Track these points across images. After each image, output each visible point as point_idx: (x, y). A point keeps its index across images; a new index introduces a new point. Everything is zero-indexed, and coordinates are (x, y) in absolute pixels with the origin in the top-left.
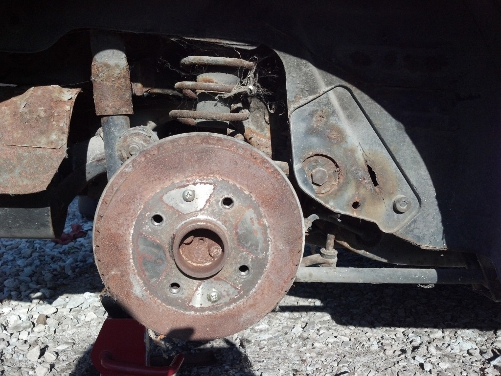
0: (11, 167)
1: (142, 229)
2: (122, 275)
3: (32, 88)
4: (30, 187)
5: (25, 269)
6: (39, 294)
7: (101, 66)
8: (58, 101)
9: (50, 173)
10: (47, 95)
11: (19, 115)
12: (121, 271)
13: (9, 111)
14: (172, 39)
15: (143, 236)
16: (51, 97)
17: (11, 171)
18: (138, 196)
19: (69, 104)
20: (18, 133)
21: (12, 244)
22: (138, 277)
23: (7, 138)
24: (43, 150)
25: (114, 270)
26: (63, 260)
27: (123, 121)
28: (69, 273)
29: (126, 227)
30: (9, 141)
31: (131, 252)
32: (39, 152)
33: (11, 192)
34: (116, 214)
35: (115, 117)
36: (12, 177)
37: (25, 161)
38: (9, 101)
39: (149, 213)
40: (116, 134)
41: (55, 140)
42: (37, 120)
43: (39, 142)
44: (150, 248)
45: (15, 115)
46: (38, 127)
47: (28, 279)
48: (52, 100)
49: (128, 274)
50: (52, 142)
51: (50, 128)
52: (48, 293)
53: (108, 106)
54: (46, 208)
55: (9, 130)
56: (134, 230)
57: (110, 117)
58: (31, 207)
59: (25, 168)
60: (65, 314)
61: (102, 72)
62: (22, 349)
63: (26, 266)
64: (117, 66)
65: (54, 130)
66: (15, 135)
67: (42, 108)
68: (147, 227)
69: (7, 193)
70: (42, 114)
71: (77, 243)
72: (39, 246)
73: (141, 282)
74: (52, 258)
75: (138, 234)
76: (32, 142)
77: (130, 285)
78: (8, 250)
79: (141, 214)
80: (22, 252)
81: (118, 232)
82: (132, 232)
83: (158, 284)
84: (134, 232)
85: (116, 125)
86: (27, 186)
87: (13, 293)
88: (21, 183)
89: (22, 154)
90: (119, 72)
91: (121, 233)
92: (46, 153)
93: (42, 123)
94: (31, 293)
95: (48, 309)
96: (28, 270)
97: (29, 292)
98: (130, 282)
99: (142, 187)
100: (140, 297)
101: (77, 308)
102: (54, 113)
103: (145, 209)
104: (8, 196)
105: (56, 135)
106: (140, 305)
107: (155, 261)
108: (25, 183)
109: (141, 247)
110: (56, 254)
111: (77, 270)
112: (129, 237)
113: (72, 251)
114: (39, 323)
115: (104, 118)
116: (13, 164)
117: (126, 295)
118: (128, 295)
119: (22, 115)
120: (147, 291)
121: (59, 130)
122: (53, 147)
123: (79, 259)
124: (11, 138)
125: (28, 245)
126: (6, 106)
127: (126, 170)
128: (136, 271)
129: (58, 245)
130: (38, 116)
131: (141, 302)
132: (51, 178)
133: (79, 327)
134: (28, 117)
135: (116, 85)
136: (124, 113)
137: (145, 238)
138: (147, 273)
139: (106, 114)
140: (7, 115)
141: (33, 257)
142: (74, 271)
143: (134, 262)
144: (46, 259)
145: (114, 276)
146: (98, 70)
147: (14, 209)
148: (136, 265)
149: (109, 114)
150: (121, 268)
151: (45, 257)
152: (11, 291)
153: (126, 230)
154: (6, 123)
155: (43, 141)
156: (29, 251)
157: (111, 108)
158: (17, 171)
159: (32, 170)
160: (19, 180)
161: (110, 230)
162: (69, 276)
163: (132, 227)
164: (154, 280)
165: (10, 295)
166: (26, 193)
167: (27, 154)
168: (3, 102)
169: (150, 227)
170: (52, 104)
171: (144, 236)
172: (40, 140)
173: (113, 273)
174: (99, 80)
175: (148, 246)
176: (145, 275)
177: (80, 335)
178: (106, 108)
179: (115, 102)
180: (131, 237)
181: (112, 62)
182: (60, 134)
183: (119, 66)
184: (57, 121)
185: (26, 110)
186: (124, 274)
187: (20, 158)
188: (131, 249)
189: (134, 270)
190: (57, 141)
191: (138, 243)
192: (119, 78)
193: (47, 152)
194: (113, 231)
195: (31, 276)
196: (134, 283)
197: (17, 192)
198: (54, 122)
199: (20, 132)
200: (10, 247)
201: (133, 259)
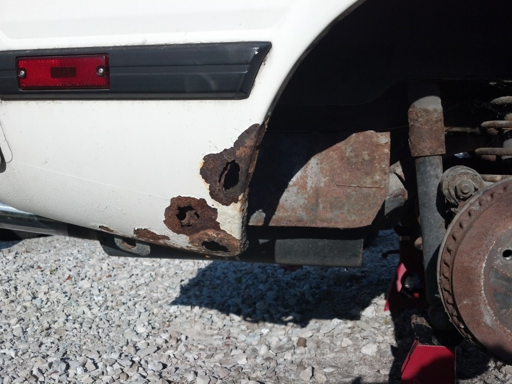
0: (341, 204)
1: (493, 263)
2: (473, 305)
3: (354, 135)
4: (357, 221)
5: (268, 293)
6: (290, 318)
7: (420, 112)
8: (378, 145)
9: (375, 210)
10: (368, 140)
11: (346, 159)
12: (472, 301)
13: (336, 156)
14: (491, 83)
15: (494, 269)
16: (372, 142)
17: (341, 208)
18: (491, 233)
19: (386, 147)
20: (346, 175)
21: (246, 270)
22: (489, 308)
23: (337, 180)
24: (368, 188)
25: (466, 300)
26: (297, 286)
27: (438, 160)
28: (311, 299)
29: (478, 261)
30: (339, 182)
31: (482, 284)
32: (365, 191)
33: (341, 226)
34: (469, 248)
35: (431, 157)
36: (341, 213)
37: (353, 199)
38: (334, 147)
39: (501, 248)
40: (432, 173)
41: (378, 180)
42: (362, 163)
43: (365, 183)
44: (500, 281)
45: (342, 159)
46: (364, 169)
47: (274, 302)
48: (373, 145)
49: (479, 304)
50: (376, 182)
51: (373, 169)
52: (298, 317)
53: (426, 147)
54: (359, 240)
55: (338, 172)
56: (486, 263)
57: (427, 157)
58: (347, 239)
59: (353, 205)
60: (320, 338)
61: (421, 117)
62: (291, 368)
63: (268, 290)
64: (435, 110)
65: (377, 171)
66: (344, 177)
67: (366, 152)
68: (499, 261)
69: (337, 227)
70: (367, 157)
71: (303, 270)
72: (271, 272)
73: (492, 312)
74: (287, 284)
75: (490, 267)
76: (359, 182)
77: (481, 314)
78: (244, 275)
79: (493, 249)
80: (258, 277)
81: (470, 265)
82: (484, 265)
83: (508, 315)
84: (486, 265)
85: (432, 165)
86: (355, 221)
87: (266, 315)
88: (349, 219)
89: (350, 193)
90: (436, 116)
91: (473, 266)
92: (370, 192)
93: (366, 165)
94: (282, 316)
95: (305, 332)
96: (270, 294)
97: (279, 315)
98: (481, 311)
99: (495, 224)
100: (490, 326)
101: (329, 334)
102: (376, 156)
103: (498, 245)
104: (338, 229)
105: (379, 175)
106: (490, 333)
107: (506, 293)
108: (353, 218)
109: (492, 280)
110: (289, 279)
111: (317, 296)
112: (481, 270)
113: (302, 278)
114: (299, 346)
115: (420, 159)
116: (343, 202)
117: (477, 323)
118: (479, 323)
119: (348, 159)
120: (497, 321)
121: (381, 171)
122: (377, 186)
123: (313, 286)
124: (340, 178)
125: (261, 271)
126: (333, 151)
127: (473, 208)
128: (487, 302)
129: (288, 272)
130: (363, 159)
131: (491, 331)
132: (375, 214)
133: (337, 352)
134: (354, 160)
135: (435, 128)
136: (440, 153)
137: (497, 271)
138: (497, 304)
139: (423, 155)
140: (335, 159)
141: (269, 282)
142: (314, 298)
143: (485, 293)
144: (282, 285)
145: (465, 305)
146: (417, 115)
147: (332, 241)
148: (487, 296)
149: (426, 154)
150: (472, 298)
151: (280, 282)
152: (264, 314)
153: (478, 264)
154: (336, 166)
155: (368, 181)
156: (265, 276)
157: (428, 150)
158: (346, 208)
159: (359, 207)
160: (348, 215)
161: (463, 263)
162: (310, 301)
163: (484, 260)
164: (504, 310)
165: (263, 317)
166: (354, 227)
167: (355, 192)
168: (330, 148)
169: (501, 261)
170: (374, 148)
171: (496, 269)
172: (365, 180)
173: (465, 302)
174: (418, 124)
175: (498, 279)
176: (496, 306)
177: (342, 360)
178: (424, 150)
179: (432, 144)
180: (483, 270)
181: (431, 108)
182: (382, 175)
183: (436, 111)
184: (379, 163)
185: (353, 154)
186: (475, 304)
187: (348, 197)
188: (482, 281)
189: (484, 301)
190: (381, 181)
191: (490, 276)
192: (437, 122)
193: (372, 191)
194: (466, 264)
195: (276, 300)
196: (485, 313)
197: (346, 227)
198: (377, 164)
199: (348, 173)
200: (245, 272)
201: (485, 290)
